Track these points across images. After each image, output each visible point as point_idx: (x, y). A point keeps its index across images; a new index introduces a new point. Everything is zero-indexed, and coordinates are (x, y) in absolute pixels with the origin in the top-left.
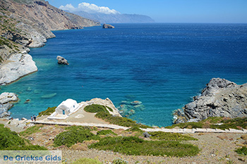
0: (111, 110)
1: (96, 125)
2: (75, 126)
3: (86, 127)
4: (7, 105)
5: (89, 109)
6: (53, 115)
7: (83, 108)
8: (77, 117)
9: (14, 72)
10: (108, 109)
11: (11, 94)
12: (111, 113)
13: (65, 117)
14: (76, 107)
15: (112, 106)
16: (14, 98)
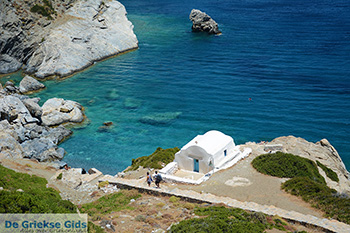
0: (334, 177)
1: (281, 213)
2: (222, 206)
3: (255, 215)
4: (58, 132)
5: (265, 165)
6: (167, 171)
7: (249, 161)
8: (230, 183)
9: (80, 46)
10: (322, 173)
11: (70, 104)
12: (331, 184)
13: (200, 178)
14: (230, 155)
15: (336, 164)
16: (76, 115)
